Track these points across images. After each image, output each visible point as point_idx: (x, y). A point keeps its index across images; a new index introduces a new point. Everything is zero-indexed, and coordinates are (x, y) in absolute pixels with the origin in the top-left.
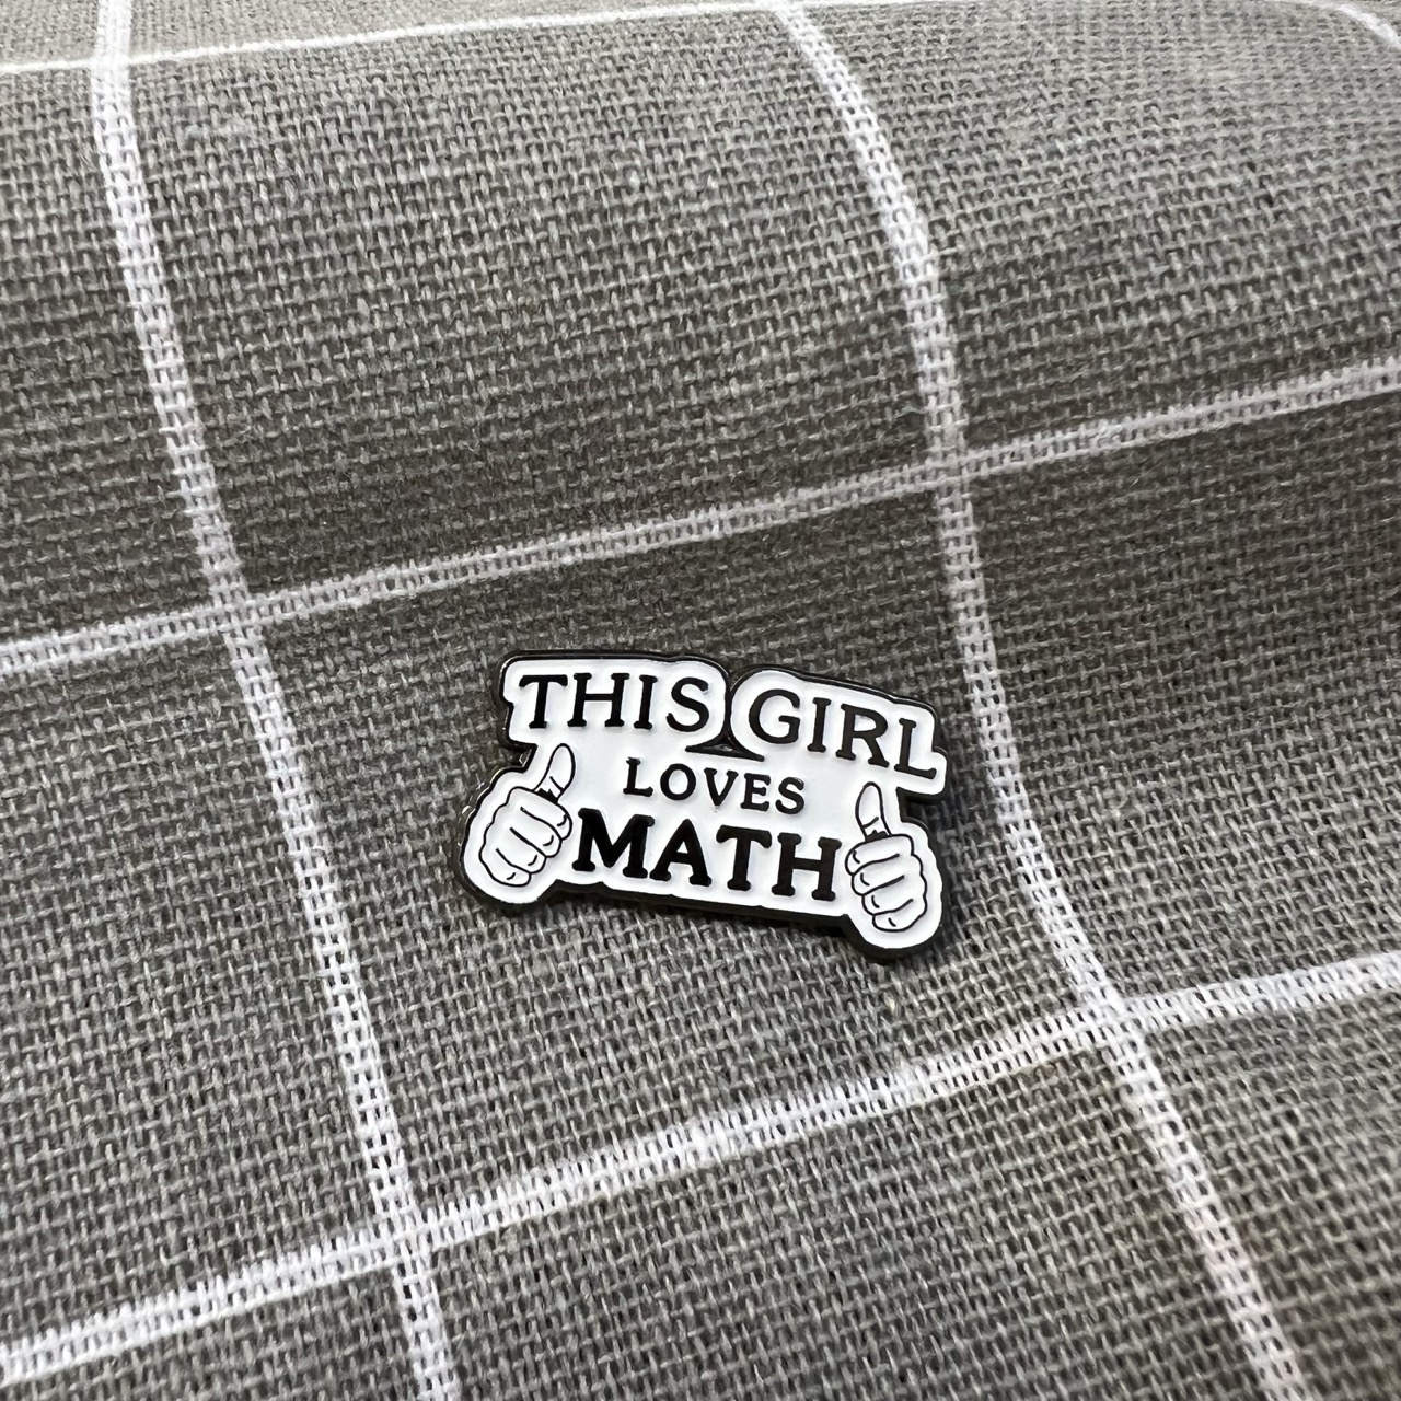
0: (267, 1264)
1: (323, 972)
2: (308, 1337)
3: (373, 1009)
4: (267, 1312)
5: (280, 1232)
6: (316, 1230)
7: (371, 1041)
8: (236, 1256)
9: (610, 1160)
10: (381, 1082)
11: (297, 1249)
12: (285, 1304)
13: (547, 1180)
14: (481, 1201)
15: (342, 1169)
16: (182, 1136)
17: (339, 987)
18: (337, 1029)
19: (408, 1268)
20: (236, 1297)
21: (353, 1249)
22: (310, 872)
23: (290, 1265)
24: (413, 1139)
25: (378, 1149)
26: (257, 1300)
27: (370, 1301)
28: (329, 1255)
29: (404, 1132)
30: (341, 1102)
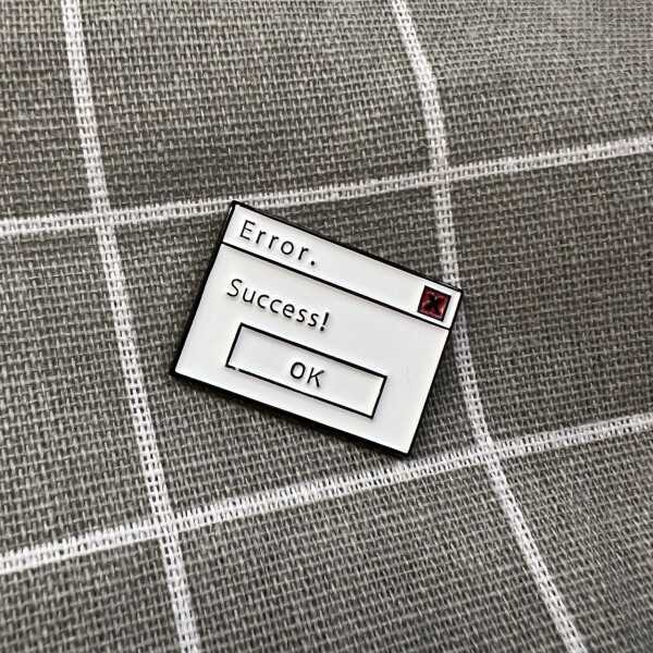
0: (98, 532)
1: (130, 396)
2: (117, 569)
3: (153, 416)
4: (97, 555)
5: (105, 518)
6: (123, 518)
7: (152, 432)
8: (82, 528)
9: (263, 497)
10: (156, 451)
11: (113, 527)
12: (106, 552)
13: (234, 503)
14: (203, 510)
15: (136, 491)
16: (57, 469)
17: (137, 405)
18: (135, 424)
19: (168, 540)
20: (82, 547)
21: (141, 529)
22: (126, 348)
23: (110, 534)
24: (171, 479)
25: (154, 483)
26: (93, 549)
27: (148, 553)
28: (129, 531)
29: (166, 476)
30: (137, 459)
